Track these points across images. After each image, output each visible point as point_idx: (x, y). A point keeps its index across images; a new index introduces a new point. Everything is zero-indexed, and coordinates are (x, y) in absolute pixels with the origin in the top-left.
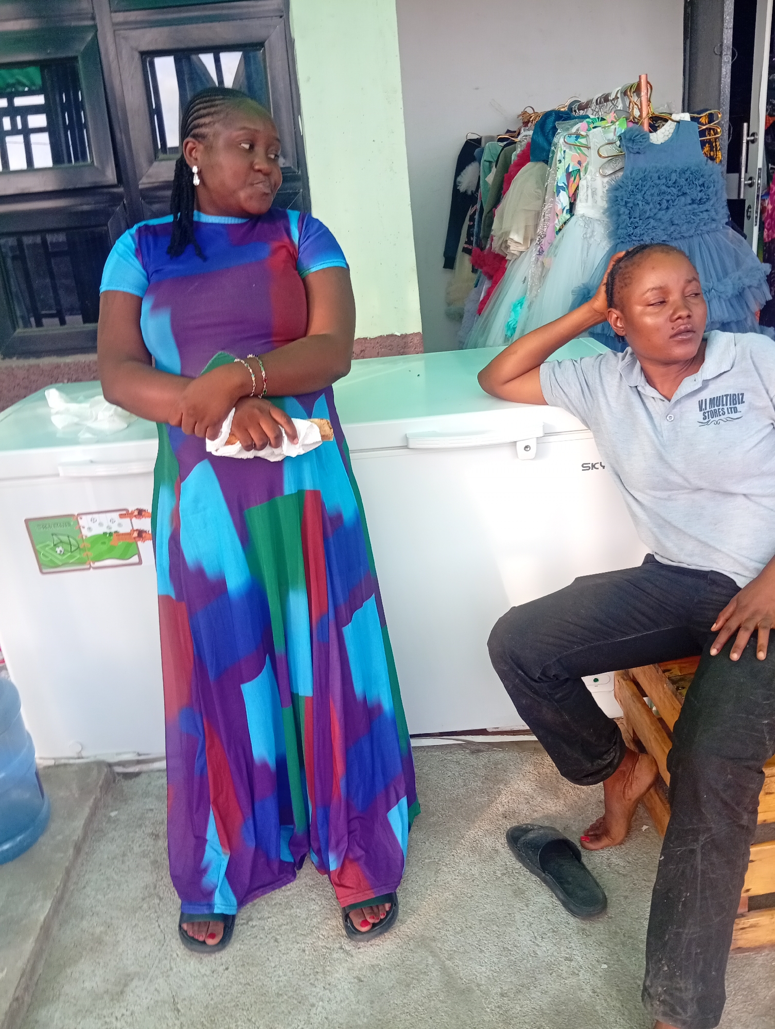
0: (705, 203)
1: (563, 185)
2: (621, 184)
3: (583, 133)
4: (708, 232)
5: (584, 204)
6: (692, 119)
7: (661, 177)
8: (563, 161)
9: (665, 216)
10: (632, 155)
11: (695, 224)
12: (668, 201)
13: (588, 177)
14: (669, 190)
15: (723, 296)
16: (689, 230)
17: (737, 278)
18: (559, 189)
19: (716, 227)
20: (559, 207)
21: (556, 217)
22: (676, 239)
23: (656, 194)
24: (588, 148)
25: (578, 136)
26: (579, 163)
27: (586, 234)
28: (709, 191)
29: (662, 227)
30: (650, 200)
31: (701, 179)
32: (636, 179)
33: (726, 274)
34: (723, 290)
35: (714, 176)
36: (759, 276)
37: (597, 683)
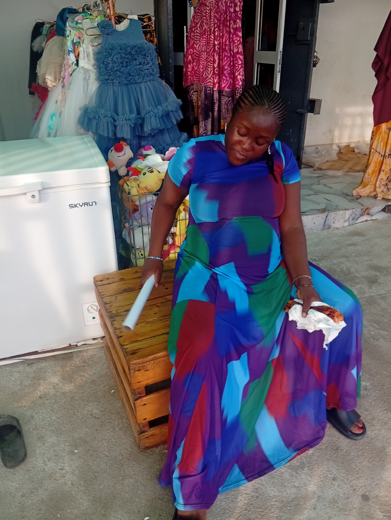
0: (146, 65)
1: (71, 49)
2: (100, 51)
3: (79, 21)
4: (149, 81)
5: (83, 61)
6: (139, 19)
7: (122, 49)
8: (70, 36)
9: (126, 70)
10: (105, 35)
11: (142, 76)
12: (127, 62)
13: (84, 46)
14: (126, 56)
15: (157, 115)
16: (139, 79)
17: (165, 106)
18: (69, 52)
19: (153, 78)
20: (70, 62)
21: (69, 67)
22: (133, 83)
23: (119, 58)
24: (83, 30)
25: (77, 23)
26: (79, 38)
27: (85, 77)
28: (148, 59)
29: (124, 77)
30: (116, 61)
31: (144, 52)
32: (108, 49)
33: (160, 104)
34: (157, 112)
35: (151, 51)
36: (175, 106)
37: (95, 319)
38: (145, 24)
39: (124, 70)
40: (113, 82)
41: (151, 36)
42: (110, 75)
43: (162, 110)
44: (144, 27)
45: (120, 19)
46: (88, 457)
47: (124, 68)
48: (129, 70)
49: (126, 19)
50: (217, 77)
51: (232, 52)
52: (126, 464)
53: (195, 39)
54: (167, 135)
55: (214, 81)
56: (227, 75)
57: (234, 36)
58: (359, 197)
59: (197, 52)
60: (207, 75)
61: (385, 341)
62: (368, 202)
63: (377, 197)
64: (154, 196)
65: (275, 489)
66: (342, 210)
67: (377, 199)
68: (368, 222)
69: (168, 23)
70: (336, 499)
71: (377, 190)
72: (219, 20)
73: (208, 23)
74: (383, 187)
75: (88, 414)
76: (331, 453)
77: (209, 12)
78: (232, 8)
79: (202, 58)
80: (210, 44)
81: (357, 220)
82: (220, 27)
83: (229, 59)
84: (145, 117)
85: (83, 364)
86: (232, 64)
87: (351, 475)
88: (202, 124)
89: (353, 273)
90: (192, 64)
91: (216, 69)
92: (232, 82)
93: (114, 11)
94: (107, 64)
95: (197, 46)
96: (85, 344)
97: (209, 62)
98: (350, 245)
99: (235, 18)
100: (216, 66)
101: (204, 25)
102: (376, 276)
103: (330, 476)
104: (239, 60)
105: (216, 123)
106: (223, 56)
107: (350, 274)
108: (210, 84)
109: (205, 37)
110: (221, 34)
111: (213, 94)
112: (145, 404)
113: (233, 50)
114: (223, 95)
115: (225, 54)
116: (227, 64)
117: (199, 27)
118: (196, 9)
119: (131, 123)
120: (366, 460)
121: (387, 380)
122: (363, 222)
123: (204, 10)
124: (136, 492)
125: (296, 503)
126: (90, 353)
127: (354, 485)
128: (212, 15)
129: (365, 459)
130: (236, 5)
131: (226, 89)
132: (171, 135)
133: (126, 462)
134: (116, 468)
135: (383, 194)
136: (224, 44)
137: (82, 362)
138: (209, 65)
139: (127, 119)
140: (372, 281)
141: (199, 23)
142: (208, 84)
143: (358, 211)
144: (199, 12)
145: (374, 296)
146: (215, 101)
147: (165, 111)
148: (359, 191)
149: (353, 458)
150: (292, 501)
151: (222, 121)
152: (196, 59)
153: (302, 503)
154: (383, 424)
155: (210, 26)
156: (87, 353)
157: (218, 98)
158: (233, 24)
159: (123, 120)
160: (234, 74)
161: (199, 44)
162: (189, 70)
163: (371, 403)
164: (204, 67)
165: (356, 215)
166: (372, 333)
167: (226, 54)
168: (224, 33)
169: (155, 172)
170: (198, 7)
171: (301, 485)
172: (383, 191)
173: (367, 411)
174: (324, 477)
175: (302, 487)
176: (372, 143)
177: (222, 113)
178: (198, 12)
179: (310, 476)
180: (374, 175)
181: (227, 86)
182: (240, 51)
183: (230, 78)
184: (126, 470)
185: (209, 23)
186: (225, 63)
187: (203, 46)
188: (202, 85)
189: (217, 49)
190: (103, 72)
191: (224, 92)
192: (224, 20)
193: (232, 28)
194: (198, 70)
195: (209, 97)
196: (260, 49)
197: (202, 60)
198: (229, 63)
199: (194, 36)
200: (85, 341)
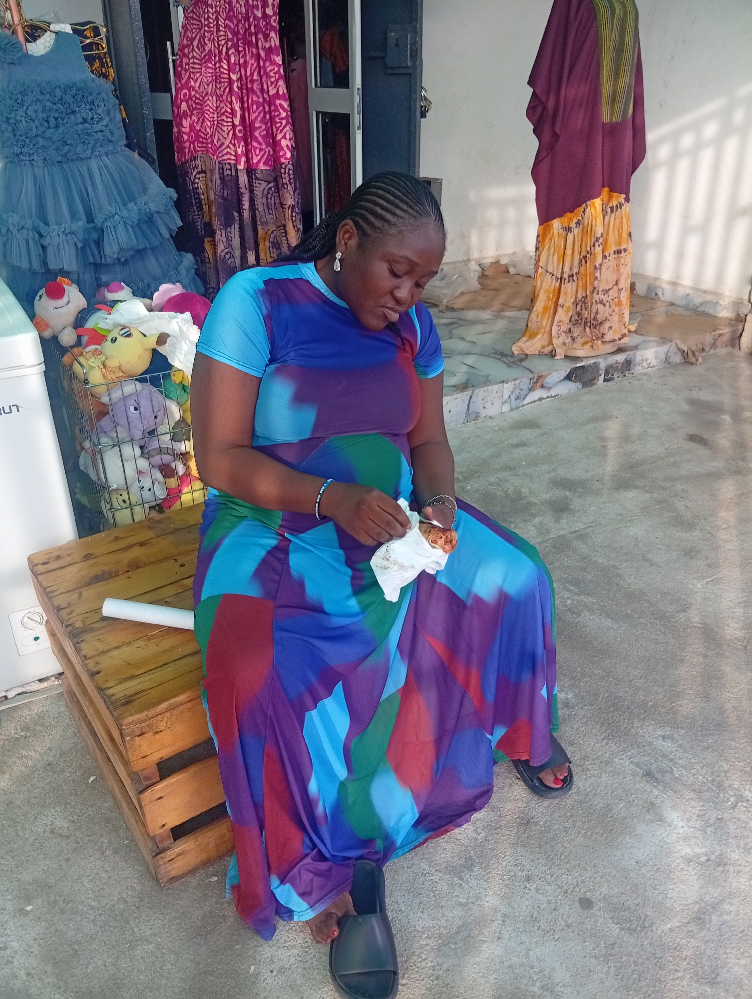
0: (98, 122)
4: (107, 154)
6: (74, 31)
7: (45, 92)
9: (56, 135)
10: (6, 66)
11: (91, 145)
12: (56, 119)
14: (55, 107)
15: (129, 221)
16: (85, 151)
17: (143, 203)
19: (114, 148)
22: (72, 160)
23: (40, 110)
28: (100, 111)
29: (53, 147)
30: (34, 116)
31: (90, 97)
32: (14, 92)
33: (132, 199)
34: (127, 215)
35: (103, 95)
36: (164, 202)
37: (39, 641)
38: (88, 41)
39: (52, 134)
40: (32, 158)
41: (102, 65)
42: (24, 146)
43: (137, 211)
44: (85, 48)
45: (34, 32)
46: (54, 916)
47: (52, 130)
48: (63, 133)
49: (48, 32)
50: (242, 143)
51: (265, 96)
52: (135, 918)
53: (192, 70)
54: (153, 259)
55: (236, 152)
56: (260, 139)
57: (268, 64)
58: (524, 356)
59: (197, 96)
60: (222, 141)
61: (592, 615)
62: (540, 366)
63: (555, 355)
64: (138, 383)
65: (425, 916)
66: (497, 383)
67: (556, 358)
68: (544, 401)
69: (134, 38)
70: (535, 915)
71: (555, 341)
72: (236, 33)
73: (214, 39)
74: (564, 335)
75: (45, 831)
76: (519, 831)
77: (214, 17)
78: (258, 9)
79: (208, 108)
80: (222, 80)
81: (524, 399)
82: (239, 46)
83: (261, 108)
84: (105, 225)
85: (23, 734)
86: (268, 117)
87: (557, 865)
88: (220, 236)
89: (526, 497)
90: (189, 119)
91: (238, 128)
92: (272, 153)
93: (21, 15)
94: (15, 124)
95: (197, 85)
96: (23, 693)
97: (223, 114)
98: (517, 446)
99: (267, 29)
100: (237, 121)
101: (207, 42)
102: (566, 498)
103: (520, 873)
104: (281, 111)
105: (249, 233)
106: (250, 102)
107: (521, 498)
108: (228, 156)
109: (211, 65)
110: (242, 61)
111: (237, 177)
112: (161, 798)
113: (268, 91)
114: (257, 179)
115: (252, 98)
116: (259, 119)
117: (197, 47)
118: (189, 11)
119: (76, 239)
120: (580, 835)
121: (602, 684)
122: (534, 402)
123: (204, 12)
124: (161, 969)
125: (465, 934)
126: (36, 709)
127: (564, 884)
128: (220, 23)
129: (579, 832)
130: (265, 5)
131: (262, 167)
132: (161, 259)
133: (135, 913)
134: (115, 927)
135: (565, 348)
136: (249, 79)
137: (21, 729)
138: (223, 120)
139: (67, 231)
140: (560, 508)
141: (197, 39)
142: (225, 157)
143: (525, 382)
144: (195, 16)
145: (565, 536)
146: (243, 190)
147: (143, 212)
148: (523, 346)
149: (556, 834)
150: (457, 933)
151: (260, 228)
152: (196, 109)
153: (476, 932)
154: (603, 764)
155: (219, 45)
156: (30, 709)
157: (247, 185)
158: (263, 39)
159: (60, 233)
160: (274, 138)
161: (199, 80)
162: (184, 130)
163: (578, 729)
164: (214, 124)
165: (522, 390)
166: (569, 602)
167: (255, 98)
168: (248, 57)
169: (136, 336)
170: (191, 8)
171: (470, 901)
172: (564, 344)
173: (573, 745)
174: (510, 879)
175: (473, 903)
176: (539, 257)
177: (257, 212)
178: (192, 18)
179: (485, 881)
180: (547, 315)
181: (263, 160)
182: (281, 93)
183: (268, 145)
184: (136, 930)
185: (216, 39)
186: (253, 116)
187: (208, 85)
188: (214, 161)
189: (236, 89)
190: (8, 140)
191: (258, 171)
192: (245, 33)
193: (262, 48)
194: (203, 130)
195: (230, 182)
196: (319, 84)
197: (208, 110)
198: (262, 115)
199: (188, 64)
200: (23, 686)
